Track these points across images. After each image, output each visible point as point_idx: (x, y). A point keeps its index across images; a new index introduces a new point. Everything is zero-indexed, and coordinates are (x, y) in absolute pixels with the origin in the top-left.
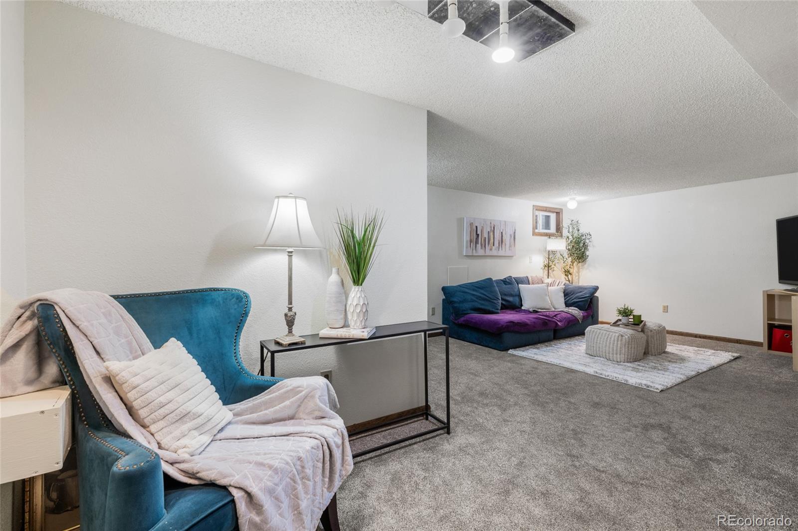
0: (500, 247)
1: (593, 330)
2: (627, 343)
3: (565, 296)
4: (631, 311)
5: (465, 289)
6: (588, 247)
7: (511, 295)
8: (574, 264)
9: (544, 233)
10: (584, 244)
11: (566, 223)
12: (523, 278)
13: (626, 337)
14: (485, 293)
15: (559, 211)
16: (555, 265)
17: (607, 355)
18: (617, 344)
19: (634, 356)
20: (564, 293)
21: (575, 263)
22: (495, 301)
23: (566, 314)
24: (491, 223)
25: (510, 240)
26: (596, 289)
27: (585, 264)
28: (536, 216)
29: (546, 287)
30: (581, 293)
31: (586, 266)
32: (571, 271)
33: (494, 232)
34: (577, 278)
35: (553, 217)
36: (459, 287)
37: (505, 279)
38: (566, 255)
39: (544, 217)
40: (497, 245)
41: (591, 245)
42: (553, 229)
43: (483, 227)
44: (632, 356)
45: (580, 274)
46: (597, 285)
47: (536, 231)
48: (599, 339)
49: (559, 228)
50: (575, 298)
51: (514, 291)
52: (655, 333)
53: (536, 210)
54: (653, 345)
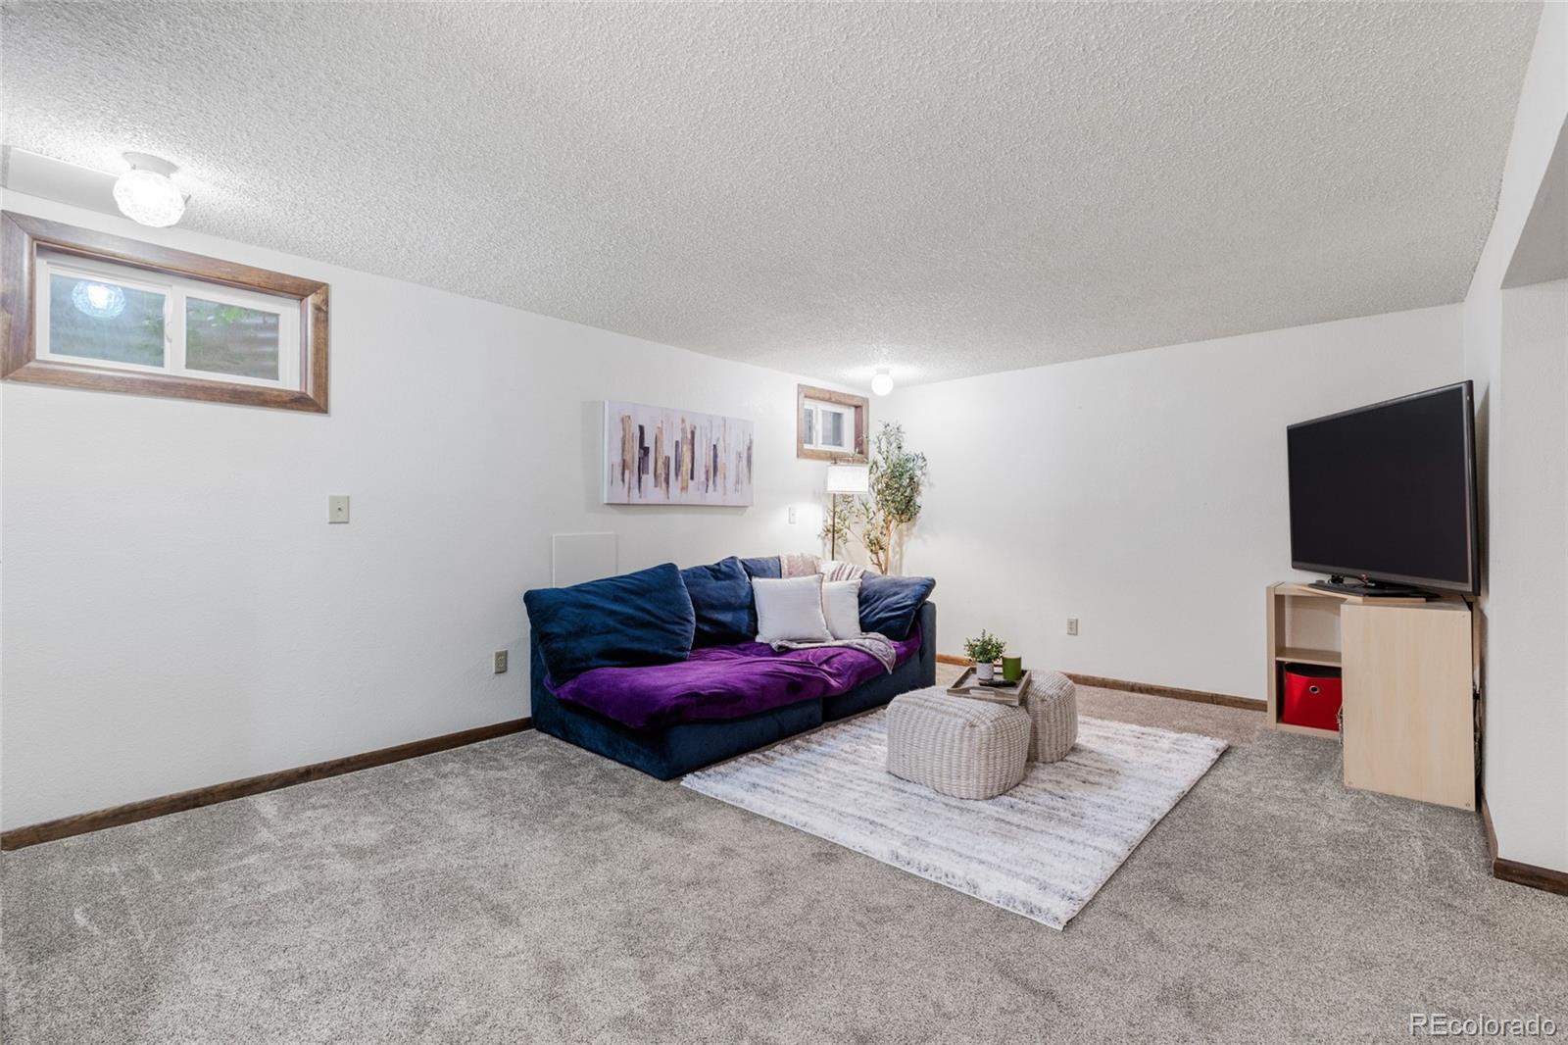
0: (711, 482)
1: (904, 706)
2: (984, 746)
3: (860, 605)
4: (999, 648)
5: (589, 597)
6: (921, 488)
7: (728, 607)
8: (891, 526)
9: (826, 452)
10: (911, 479)
11: (874, 431)
12: (767, 561)
13: (983, 728)
14: (648, 606)
15: (860, 404)
16: (849, 528)
17: (937, 779)
18: (961, 749)
19: (1001, 780)
20: (859, 596)
21: (894, 523)
22: (676, 628)
23: (855, 652)
24: (683, 421)
25: (737, 467)
26: (929, 585)
27: (915, 525)
28: (810, 414)
29: (815, 585)
30: (896, 598)
31: (915, 530)
32: (884, 540)
33: (693, 445)
34: (898, 556)
35: (849, 415)
36: (574, 594)
37: (718, 564)
38: (873, 507)
39: (830, 419)
40: (703, 478)
41: (926, 483)
42: (848, 446)
43: (660, 430)
44: (997, 778)
45: (904, 548)
46: (931, 576)
47: (806, 446)
48: (916, 735)
49: (860, 444)
50: (882, 610)
51: (737, 596)
52: (1052, 705)
53: (806, 397)
54: (1047, 738)
